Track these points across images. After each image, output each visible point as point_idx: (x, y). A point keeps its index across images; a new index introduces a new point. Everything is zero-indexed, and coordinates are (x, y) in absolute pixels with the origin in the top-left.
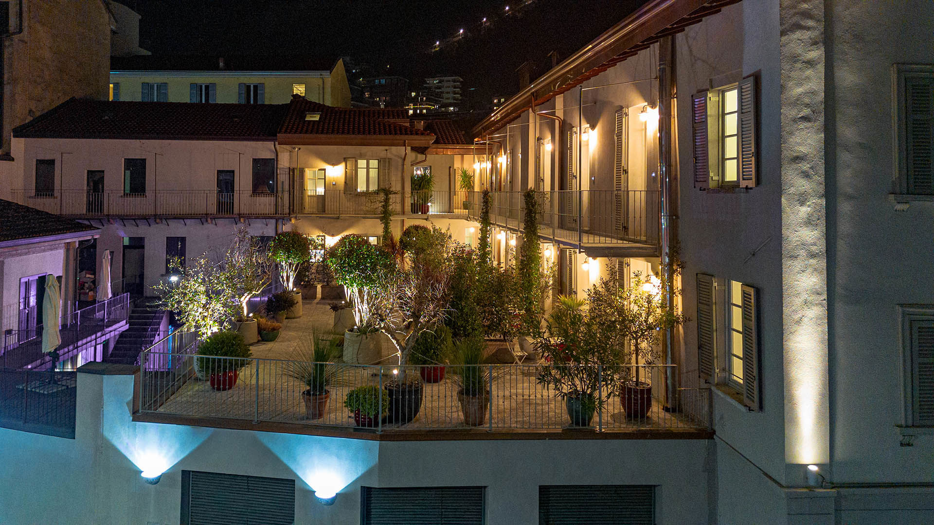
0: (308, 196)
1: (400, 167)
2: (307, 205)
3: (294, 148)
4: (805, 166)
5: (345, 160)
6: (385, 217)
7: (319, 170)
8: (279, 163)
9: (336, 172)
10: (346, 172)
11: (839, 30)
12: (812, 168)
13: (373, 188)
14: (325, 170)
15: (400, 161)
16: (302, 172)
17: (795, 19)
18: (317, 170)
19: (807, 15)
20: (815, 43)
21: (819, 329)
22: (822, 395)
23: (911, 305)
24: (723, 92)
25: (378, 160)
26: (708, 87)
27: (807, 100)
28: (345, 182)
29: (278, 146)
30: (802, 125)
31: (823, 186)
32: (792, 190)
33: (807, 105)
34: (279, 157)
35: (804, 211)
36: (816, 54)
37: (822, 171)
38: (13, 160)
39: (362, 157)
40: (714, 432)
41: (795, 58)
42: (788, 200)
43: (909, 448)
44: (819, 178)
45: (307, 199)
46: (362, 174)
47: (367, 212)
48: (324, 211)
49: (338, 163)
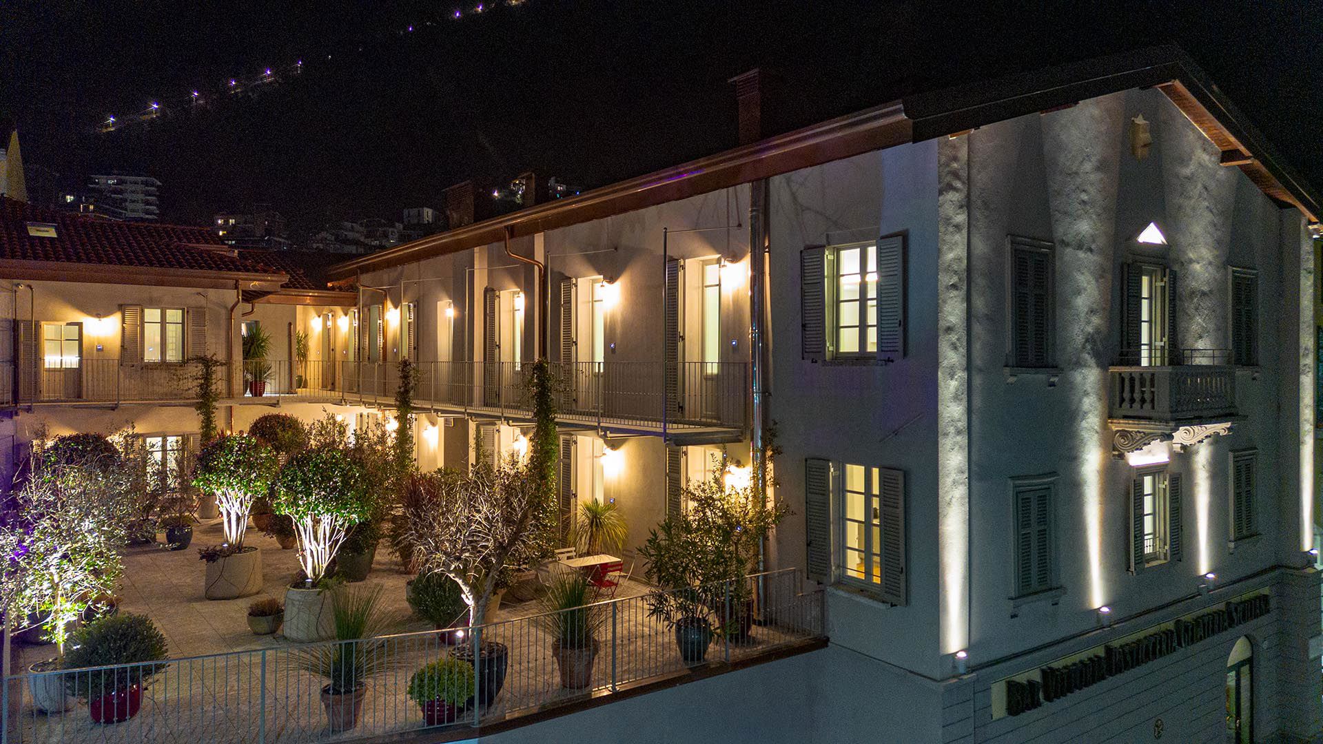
0: (49, 370)
1: (223, 323)
2: (44, 386)
3: (18, 285)
4: (954, 337)
5: (121, 308)
6: (205, 402)
7: (68, 324)
9: (104, 329)
10: (123, 329)
11: (976, 195)
12: (958, 339)
13: (173, 356)
14: (80, 324)
15: (224, 312)
16: (38, 326)
17: (948, 178)
18: (63, 324)
19: (956, 175)
20: (961, 206)
23: (1017, 478)
24: (838, 251)
25: (183, 310)
26: (824, 242)
27: (955, 267)
28: (122, 346)
30: (952, 294)
33: (956, 272)
35: (953, 385)
36: (962, 218)
37: (965, 343)
39: (152, 303)
40: (828, 639)
41: (948, 221)
42: (942, 374)
43: (1016, 620)
44: (963, 350)
45: (45, 376)
46: (152, 333)
47: (165, 396)
48: (79, 396)
49: (107, 313)
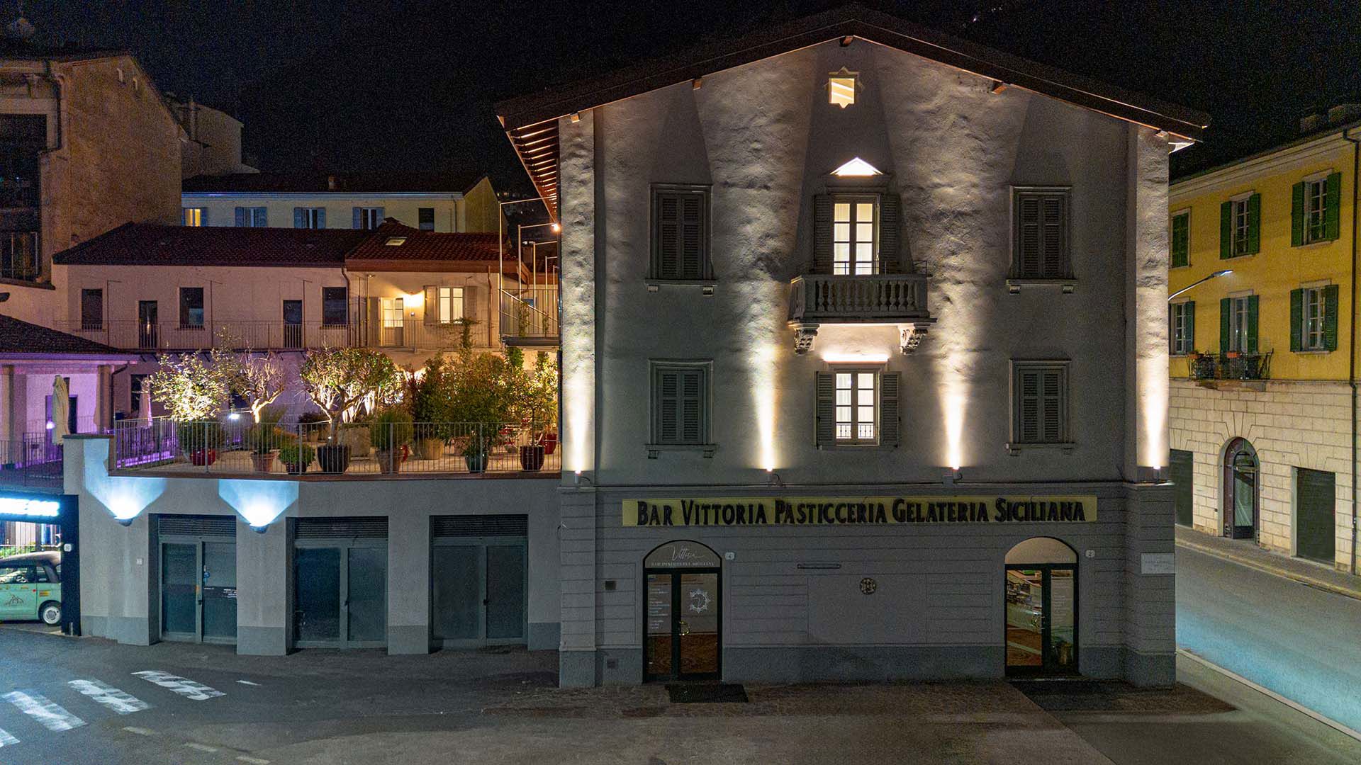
0: (385, 328)
1: (487, 296)
2: (382, 338)
3: (368, 275)
4: (579, 258)
5: (425, 288)
7: (397, 299)
8: (351, 291)
9: (415, 302)
10: (426, 301)
11: (608, 158)
12: (585, 259)
13: (458, 319)
14: (402, 299)
15: (486, 289)
16: (376, 301)
17: (571, 150)
18: (394, 299)
19: (581, 146)
20: (587, 168)
21: (589, 375)
22: (591, 423)
23: (657, 360)
25: (463, 288)
27: (581, 210)
28: (425, 313)
29: (348, 274)
30: (578, 228)
31: (593, 273)
32: (570, 275)
33: (581, 213)
34: (351, 286)
35: (579, 290)
36: (588, 175)
37: (592, 261)
38: (54, 288)
39: (444, 285)
41: (571, 179)
42: (567, 282)
43: (655, 460)
44: (590, 267)
45: (382, 331)
46: (445, 305)
48: (402, 345)
49: (417, 292)
